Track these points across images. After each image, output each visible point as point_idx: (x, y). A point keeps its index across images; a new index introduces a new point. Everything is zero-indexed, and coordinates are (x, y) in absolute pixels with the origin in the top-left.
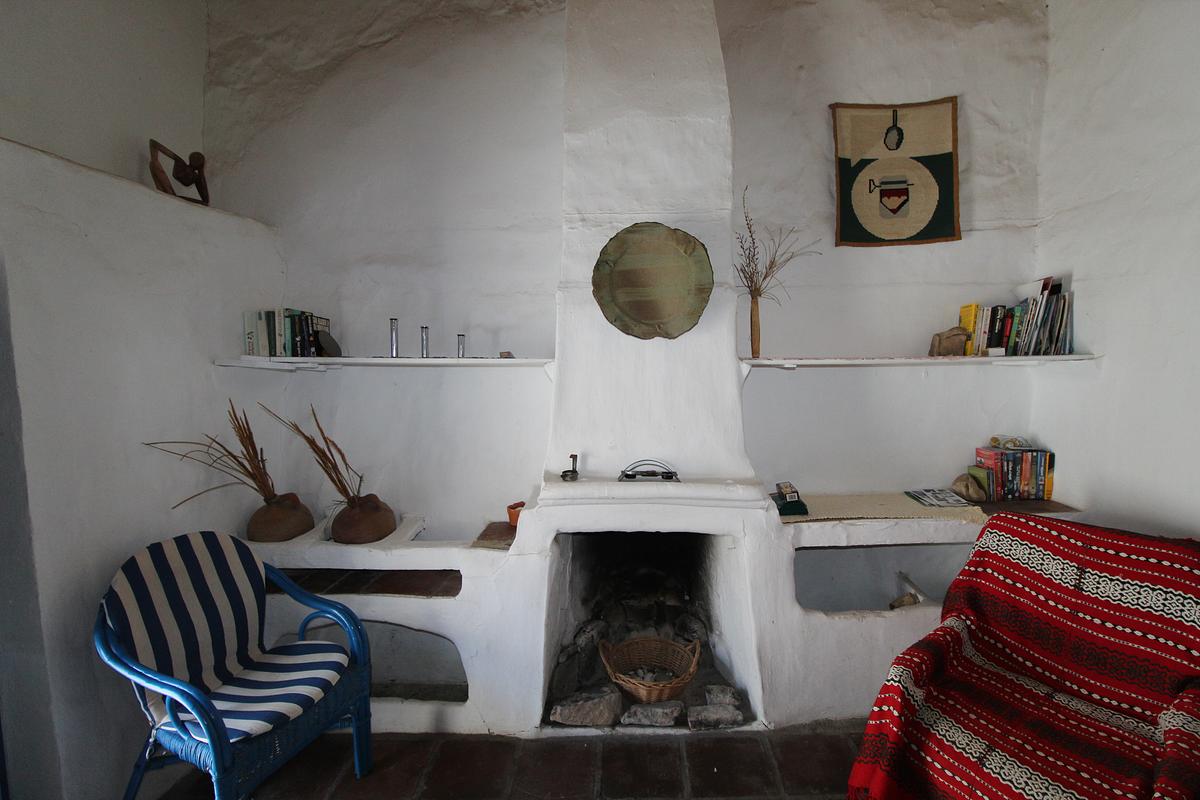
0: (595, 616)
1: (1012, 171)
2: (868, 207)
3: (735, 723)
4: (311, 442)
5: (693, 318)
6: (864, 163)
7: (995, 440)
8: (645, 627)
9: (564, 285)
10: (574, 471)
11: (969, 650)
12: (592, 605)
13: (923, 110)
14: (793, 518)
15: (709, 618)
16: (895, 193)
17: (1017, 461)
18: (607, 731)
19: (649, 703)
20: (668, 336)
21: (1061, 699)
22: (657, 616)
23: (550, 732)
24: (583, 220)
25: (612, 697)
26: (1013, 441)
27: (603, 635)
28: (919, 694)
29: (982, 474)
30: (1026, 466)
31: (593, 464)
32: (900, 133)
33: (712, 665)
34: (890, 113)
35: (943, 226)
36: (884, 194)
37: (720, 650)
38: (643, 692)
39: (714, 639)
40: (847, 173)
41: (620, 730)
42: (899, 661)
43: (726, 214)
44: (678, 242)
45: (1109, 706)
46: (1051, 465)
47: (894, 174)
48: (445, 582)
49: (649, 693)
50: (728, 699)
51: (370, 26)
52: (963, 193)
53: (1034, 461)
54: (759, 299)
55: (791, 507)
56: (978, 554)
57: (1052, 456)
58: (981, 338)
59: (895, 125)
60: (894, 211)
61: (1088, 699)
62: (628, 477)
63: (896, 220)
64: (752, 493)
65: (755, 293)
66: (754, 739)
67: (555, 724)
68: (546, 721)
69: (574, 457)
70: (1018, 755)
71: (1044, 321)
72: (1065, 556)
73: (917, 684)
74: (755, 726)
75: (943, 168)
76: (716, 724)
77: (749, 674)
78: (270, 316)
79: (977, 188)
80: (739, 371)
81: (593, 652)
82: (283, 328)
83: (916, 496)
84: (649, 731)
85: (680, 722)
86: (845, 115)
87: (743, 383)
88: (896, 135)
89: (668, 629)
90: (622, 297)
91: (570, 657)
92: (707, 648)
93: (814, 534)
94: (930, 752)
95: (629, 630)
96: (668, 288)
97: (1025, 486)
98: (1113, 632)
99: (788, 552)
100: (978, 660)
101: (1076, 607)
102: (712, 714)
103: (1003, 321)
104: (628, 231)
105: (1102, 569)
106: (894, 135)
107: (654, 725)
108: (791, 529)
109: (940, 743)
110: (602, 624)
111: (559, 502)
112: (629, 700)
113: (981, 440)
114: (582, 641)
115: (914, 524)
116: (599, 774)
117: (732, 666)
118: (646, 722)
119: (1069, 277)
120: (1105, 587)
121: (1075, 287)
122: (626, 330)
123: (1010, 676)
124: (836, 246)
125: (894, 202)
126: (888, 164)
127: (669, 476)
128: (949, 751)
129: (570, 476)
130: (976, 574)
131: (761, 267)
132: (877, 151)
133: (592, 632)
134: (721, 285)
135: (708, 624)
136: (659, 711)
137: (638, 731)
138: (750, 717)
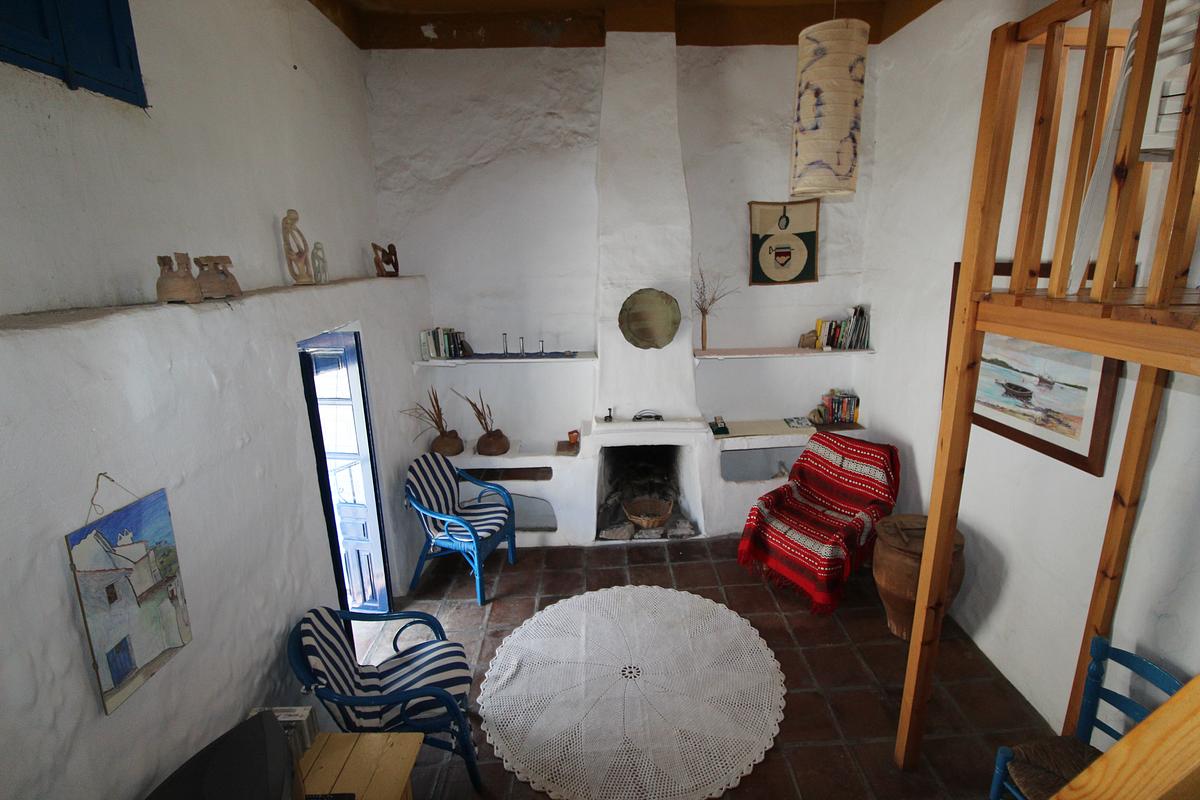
0: (615, 490)
1: (850, 241)
2: (767, 261)
3: (691, 535)
4: (474, 406)
5: (670, 337)
6: (767, 237)
7: (832, 391)
8: (643, 494)
9: (603, 319)
10: (610, 417)
11: (796, 495)
12: (614, 483)
13: (800, 206)
14: (721, 436)
15: (678, 488)
16: (784, 254)
17: (840, 403)
18: (628, 541)
19: (648, 528)
20: (657, 347)
21: (828, 512)
22: (651, 489)
23: (599, 543)
24: (612, 284)
25: (630, 526)
26: (840, 392)
27: (620, 499)
28: (766, 511)
29: (822, 410)
30: (845, 405)
31: (621, 412)
32: (787, 219)
33: (680, 512)
34: (782, 208)
35: (809, 274)
36: (777, 254)
37: (684, 504)
38: (645, 524)
39: (681, 498)
40: (757, 242)
41: (634, 541)
42: (761, 498)
43: (689, 278)
44: (663, 298)
45: (847, 514)
46: (858, 404)
47: (783, 243)
48: (544, 473)
49: (648, 524)
50: (688, 525)
51: (475, 152)
52: (820, 256)
53: (849, 403)
54: (707, 316)
55: (719, 430)
56: (805, 452)
57: (858, 401)
58: (823, 338)
59: (784, 215)
60: (782, 265)
61: (840, 512)
62: (637, 419)
63: (784, 270)
64: (699, 425)
65: (704, 312)
66: (699, 542)
67: (603, 539)
68: (597, 538)
69: (610, 410)
70: (800, 531)
71: (855, 330)
72: (838, 452)
73: (767, 507)
74: (700, 537)
75: (810, 239)
76: (681, 536)
77: (698, 514)
78: (435, 334)
79: (827, 250)
80: (694, 364)
81: (617, 507)
82: (443, 340)
83: (788, 421)
84: (648, 541)
85: (664, 536)
86: (757, 209)
87: (696, 369)
88: (785, 220)
89: (656, 495)
90: (633, 327)
91: (605, 510)
92: (677, 503)
93: (731, 443)
94: (768, 532)
95: (635, 496)
96: (657, 321)
97: (844, 415)
98: (851, 484)
99: (718, 453)
100: (800, 499)
101: (839, 474)
102: (679, 532)
103: (835, 329)
104: (636, 293)
105: (850, 457)
106: (784, 220)
107: (651, 538)
108: (719, 442)
109: (772, 529)
110: (620, 493)
111: (603, 433)
112: (638, 528)
113: (826, 391)
114: (610, 502)
115: (781, 437)
116: (626, 557)
117: (690, 511)
118: (647, 537)
119: (869, 307)
120: (851, 466)
121: (871, 313)
122: (636, 345)
123: (811, 505)
124: (750, 285)
125: (783, 259)
126: (781, 237)
127: (658, 418)
128: (775, 531)
129: (608, 419)
130: (803, 461)
131: (708, 297)
132: (774, 230)
133: (615, 498)
134: (685, 317)
135: (678, 491)
136: (653, 531)
137: (643, 541)
138: (698, 532)
